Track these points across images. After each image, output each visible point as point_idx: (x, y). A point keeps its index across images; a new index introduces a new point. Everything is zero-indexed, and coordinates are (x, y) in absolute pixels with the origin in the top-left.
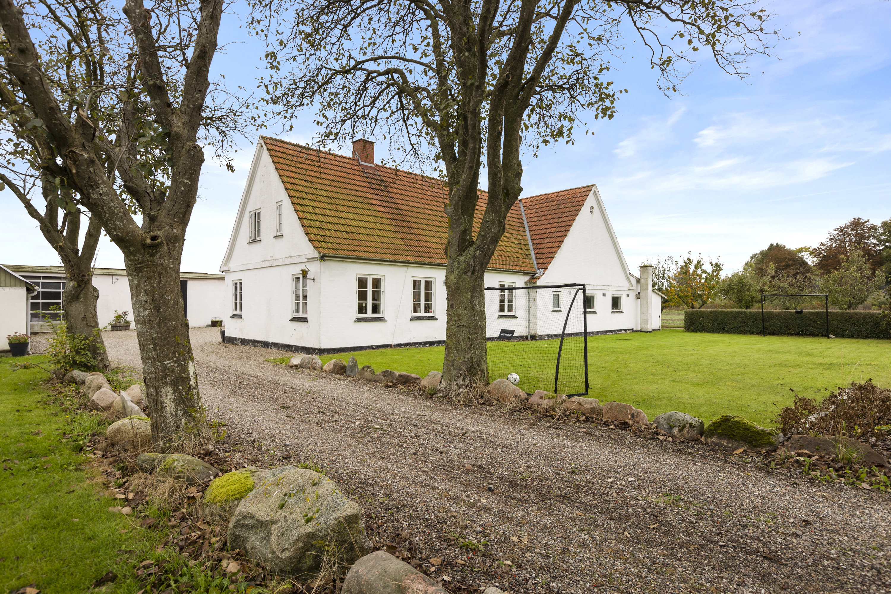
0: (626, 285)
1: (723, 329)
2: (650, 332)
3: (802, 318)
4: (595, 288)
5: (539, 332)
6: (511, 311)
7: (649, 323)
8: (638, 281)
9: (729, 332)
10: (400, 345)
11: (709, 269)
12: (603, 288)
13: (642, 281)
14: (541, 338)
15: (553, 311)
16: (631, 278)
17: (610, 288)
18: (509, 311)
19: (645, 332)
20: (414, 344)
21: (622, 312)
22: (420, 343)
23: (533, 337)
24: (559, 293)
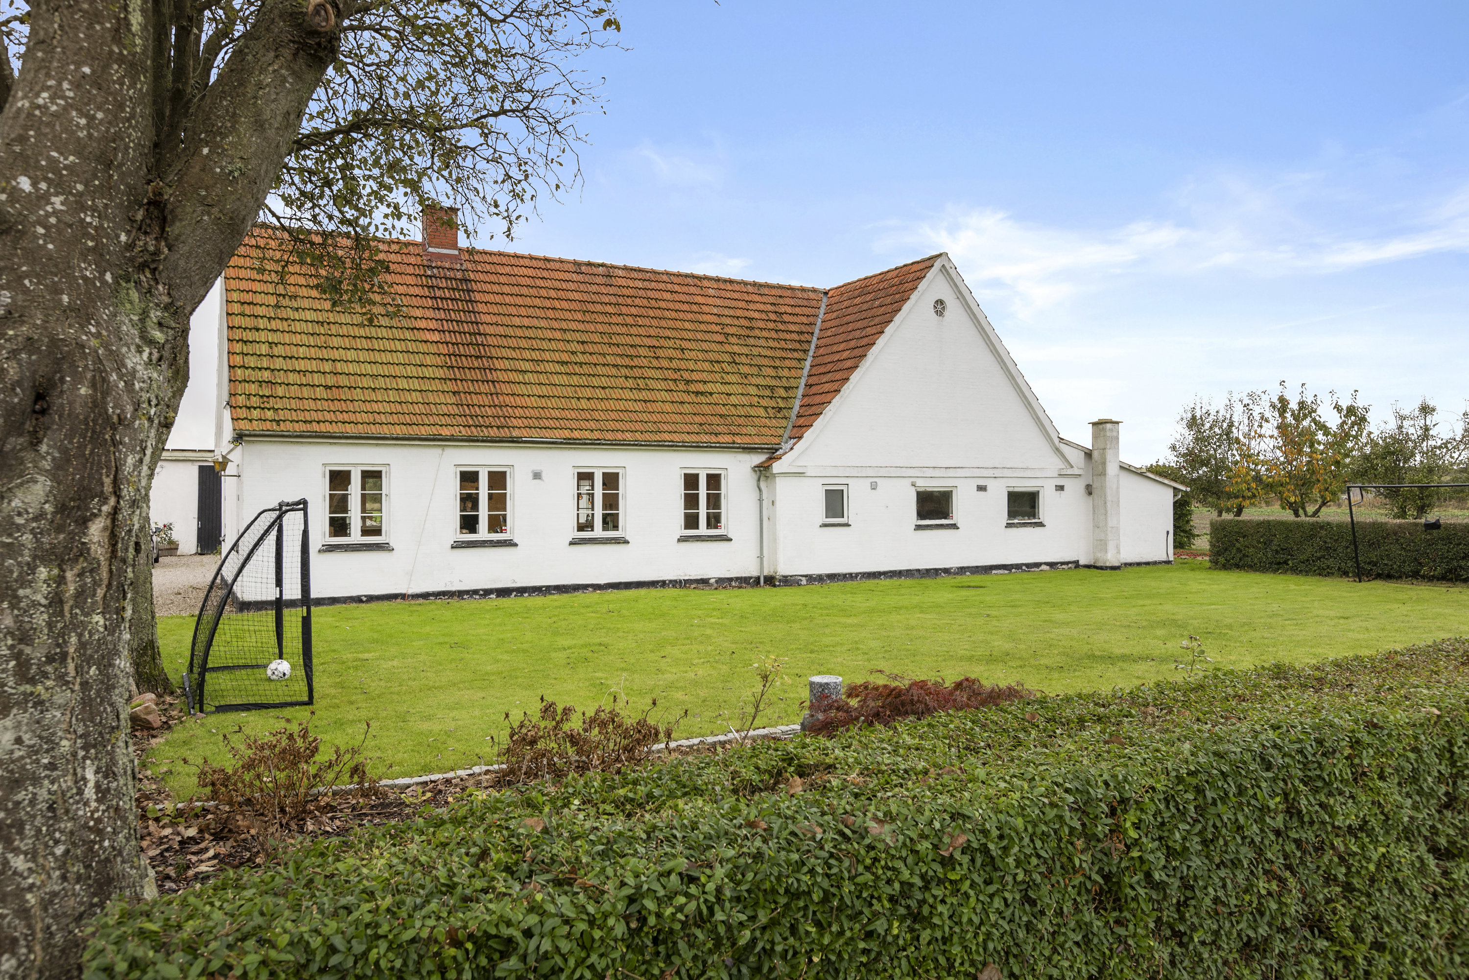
0: (1054, 464)
1: (1286, 563)
2: (1113, 568)
3: (1448, 540)
4: (951, 473)
5: (784, 569)
6: (716, 527)
7: (1111, 546)
8: (1088, 454)
9: (1295, 570)
10: (425, 596)
11: (1333, 421)
12: (977, 473)
13: (1096, 454)
14: (788, 581)
15: (825, 525)
16: (1063, 447)
17: (997, 473)
18: (709, 525)
19: (1101, 568)
20: (460, 594)
21: (1041, 525)
22: (476, 592)
23: (770, 581)
24: (844, 488)
